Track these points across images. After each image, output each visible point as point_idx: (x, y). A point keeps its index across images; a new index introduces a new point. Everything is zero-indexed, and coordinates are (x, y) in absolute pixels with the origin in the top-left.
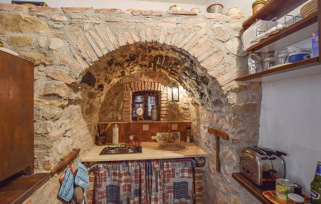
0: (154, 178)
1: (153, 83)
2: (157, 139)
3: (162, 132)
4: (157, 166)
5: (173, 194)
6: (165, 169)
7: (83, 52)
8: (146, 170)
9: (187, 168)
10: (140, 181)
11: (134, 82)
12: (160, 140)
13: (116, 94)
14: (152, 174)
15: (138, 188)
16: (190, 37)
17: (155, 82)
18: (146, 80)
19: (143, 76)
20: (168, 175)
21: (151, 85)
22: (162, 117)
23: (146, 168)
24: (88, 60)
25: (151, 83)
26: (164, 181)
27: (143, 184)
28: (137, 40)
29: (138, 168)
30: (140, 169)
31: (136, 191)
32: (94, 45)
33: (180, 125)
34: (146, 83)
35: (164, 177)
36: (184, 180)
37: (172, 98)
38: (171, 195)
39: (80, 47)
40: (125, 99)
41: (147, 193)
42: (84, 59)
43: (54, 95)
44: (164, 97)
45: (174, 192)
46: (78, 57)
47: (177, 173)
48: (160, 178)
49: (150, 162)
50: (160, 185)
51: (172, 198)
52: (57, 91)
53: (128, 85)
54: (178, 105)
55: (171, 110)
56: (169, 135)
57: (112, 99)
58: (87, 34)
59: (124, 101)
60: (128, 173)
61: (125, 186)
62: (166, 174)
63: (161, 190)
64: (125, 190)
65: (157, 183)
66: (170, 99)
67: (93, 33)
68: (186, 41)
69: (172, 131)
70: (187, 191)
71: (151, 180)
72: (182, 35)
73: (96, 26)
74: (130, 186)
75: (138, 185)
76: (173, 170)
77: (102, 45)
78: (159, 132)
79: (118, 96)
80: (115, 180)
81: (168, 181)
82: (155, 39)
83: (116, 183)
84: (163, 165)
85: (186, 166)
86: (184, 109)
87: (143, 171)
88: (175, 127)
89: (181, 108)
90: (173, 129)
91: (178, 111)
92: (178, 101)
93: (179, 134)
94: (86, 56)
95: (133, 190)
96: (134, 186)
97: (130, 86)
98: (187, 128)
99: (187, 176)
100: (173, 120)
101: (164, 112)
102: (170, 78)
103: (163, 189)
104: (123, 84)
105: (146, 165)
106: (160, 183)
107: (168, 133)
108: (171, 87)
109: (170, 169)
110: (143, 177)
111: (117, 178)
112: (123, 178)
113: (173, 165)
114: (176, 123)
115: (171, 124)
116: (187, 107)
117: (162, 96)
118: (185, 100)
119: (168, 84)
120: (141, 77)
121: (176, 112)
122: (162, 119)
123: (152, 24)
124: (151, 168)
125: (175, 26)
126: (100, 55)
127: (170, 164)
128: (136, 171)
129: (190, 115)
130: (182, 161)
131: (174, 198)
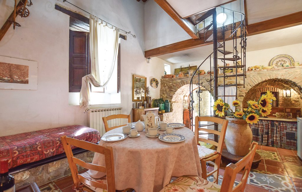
0: (275, 128)
1: (273, 88)
2: (277, 116)
3: (279, 112)
4: (277, 123)
5: (286, 137)
6: (281, 125)
7: (250, 83)
8: (271, 125)
9: (294, 127)
10: (268, 129)
11: (262, 88)
12: (278, 116)
13: (252, 94)
14: (274, 127)
15: (267, 131)
16: (292, 75)
17: (275, 88)
18: (269, 87)
19: (267, 85)
20: (283, 128)
21: (272, 89)
22: (280, 105)
23: (271, 123)
24: (252, 86)
25: (272, 88)
26: (281, 131)
27: (270, 130)
28: (269, 78)
29: (267, 123)
30: (268, 124)
31: (266, 132)
32: (254, 81)
33: (292, 110)
34: (269, 88)
35: (281, 129)
36: (292, 132)
37: (286, 96)
38: (285, 137)
39: (249, 82)
40: (257, 96)
41: (271, 134)
42: (250, 85)
43: (242, 96)
44: (280, 95)
45: (286, 136)
46: (248, 85)
47: (288, 128)
48: (278, 129)
49: (273, 122)
50: (279, 132)
51: (286, 139)
52: (243, 95)
53: (259, 90)
54: (291, 99)
55: (286, 101)
56: (284, 114)
57: (250, 96)
58: (251, 79)
59: (256, 97)
60: (263, 125)
61: (260, 130)
62: (282, 128)
63: (279, 134)
64: (261, 131)
65: (277, 130)
66: (285, 96)
67: (253, 78)
68: (290, 77)
69: (286, 112)
70: (294, 137)
71: (274, 129)
72: (288, 75)
73: (254, 76)
74: (263, 130)
75: (267, 130)
76: (286, 127)
77: (256, 81)
78: (277, 112)
79: (253, 95)
80: (256, 127)
81: (283, 131)
82: (276, 78)
83: (257, 128)
84: (280, 124)
85: (294, 126)
86: (295, 101)
87: (270, 125)
88: (288, 110)
89: (293, 100)
90: (287, 111)
91: (291, 102)
92: (290, 97)
93: (291, 114)
94: (251, 84)
95: (264, 131)
96: (265, 131)
97: (260, 90)
98: (297, 111)
99: (294, 130)
100: (287, 107)
101: (281, 103)
102: (285, 85)
103: (280, 134)
104: (256, 89)
105: (271, 122)
106: (279, 131)
107: (283, 113)
108: (285, 90)
109: (284, 126)
110: (270, 127)
111: (257, 126)
112: (260, 126)
113: (285, 125)
114: (289, 108)
115: (285, 108)
116: (298, 100)
117: (279, 94)
118: (296, 96)
119: (284, 88)
120: (266, 85)
121: (289, 103)
122: (279, 106)
123: (275, 73)
124: (274, 124)
125: (285, 72)
126: (256, 84)
127: (284, 124)
128: (266, 124)
129: (300, 104)
130: (291, 123)
131: (287, 139)
